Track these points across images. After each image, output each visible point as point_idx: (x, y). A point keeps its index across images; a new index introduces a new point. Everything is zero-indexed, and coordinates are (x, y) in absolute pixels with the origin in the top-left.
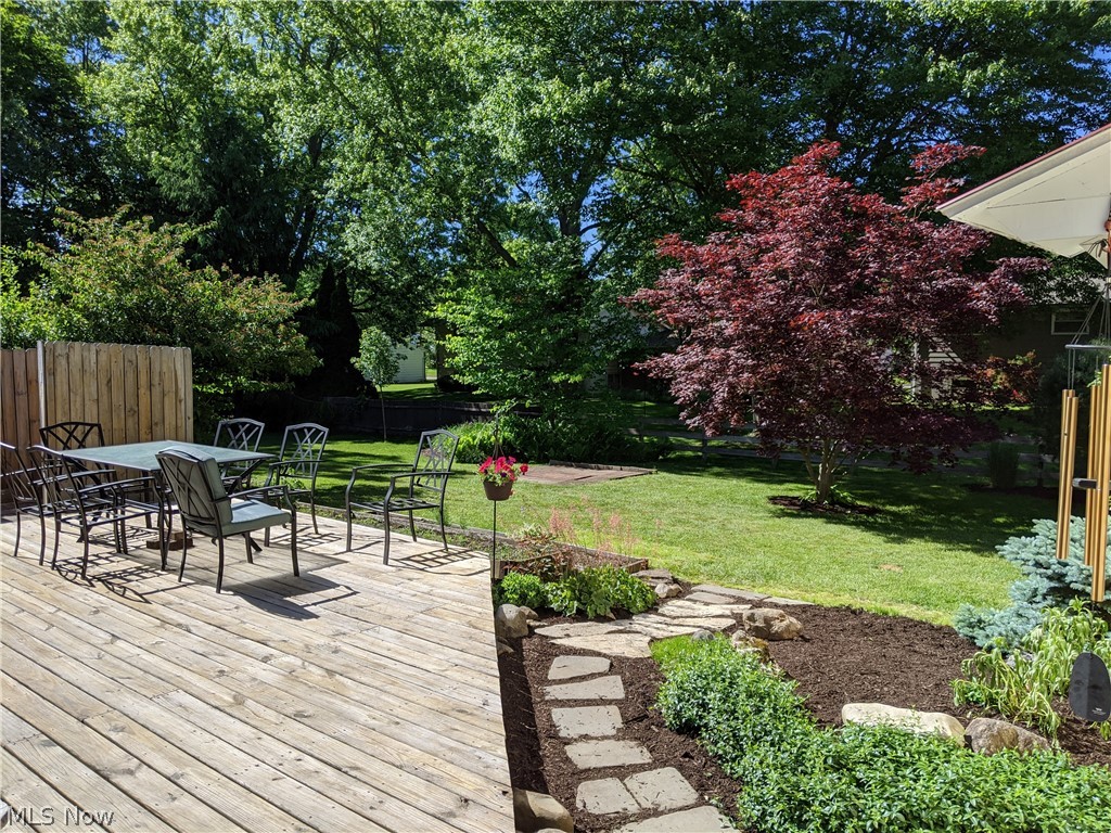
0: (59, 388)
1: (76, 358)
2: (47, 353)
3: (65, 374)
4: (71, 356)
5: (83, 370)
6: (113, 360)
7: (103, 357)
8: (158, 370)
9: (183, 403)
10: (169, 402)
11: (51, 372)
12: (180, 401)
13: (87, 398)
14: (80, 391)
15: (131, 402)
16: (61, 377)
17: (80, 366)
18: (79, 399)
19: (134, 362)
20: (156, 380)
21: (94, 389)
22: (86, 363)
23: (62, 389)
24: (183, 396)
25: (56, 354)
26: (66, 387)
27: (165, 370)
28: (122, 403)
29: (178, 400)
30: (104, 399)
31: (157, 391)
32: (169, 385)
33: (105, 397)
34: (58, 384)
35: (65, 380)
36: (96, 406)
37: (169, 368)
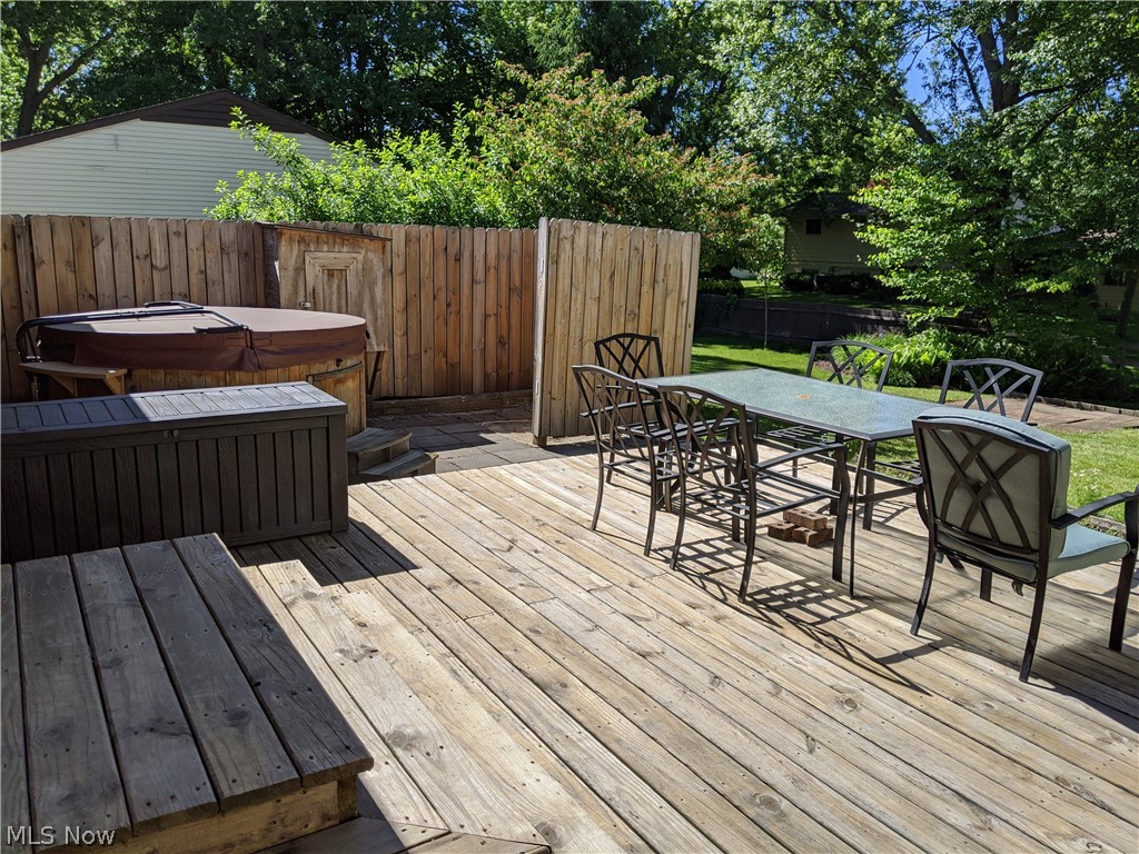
0: (561, 281)
1: (581, 241)
2: (552, 235)
3: (568, 263)
4: (577, 239)
5: (587, 259)
6: (619, 247)
7: (609, 242)
8: (663, 263)
9: (685, 305)
10: (671, 302)
11: (554, 260)
12: (683, 303)
13: (588, 296)
14: (582, 286)
15: (632, 302)
16: (564, 267)
17: (584, 255)
18: (580, 297)
19: (641, 250)
20: (660, 276)
21: (596, 284)
22: (591, 250)
23: (564, 282)
24: (686, 298)
25: (561, 236)
26: (568, 281)
27: (671, 262)
28: (623, 303)
29: (680, 302)
30: (606, 298)
31: (660, 288)
32: (673, 282)
33: (607, 293)
34: (560, 276)
35: (568, 272)
36: (596, 306)
37: (674, 258)
